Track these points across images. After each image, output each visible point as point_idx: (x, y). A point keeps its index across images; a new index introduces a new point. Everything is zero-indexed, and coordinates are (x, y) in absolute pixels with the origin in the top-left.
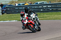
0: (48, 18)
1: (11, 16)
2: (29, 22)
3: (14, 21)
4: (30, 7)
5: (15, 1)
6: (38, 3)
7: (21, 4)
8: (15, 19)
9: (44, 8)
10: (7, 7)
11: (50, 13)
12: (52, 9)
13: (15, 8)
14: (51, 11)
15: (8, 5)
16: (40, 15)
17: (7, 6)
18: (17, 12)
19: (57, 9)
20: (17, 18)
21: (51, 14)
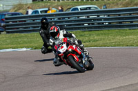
0: (101, 42)
1: (16, 37)
2: (70, 50)
3: (24, 49)
4: (59, 19)
5: (26, 5)
6: (77, 9)
7: (39, 10)
8: (27, 45)
9: (90, 20)
10: (6, 19)
11: (106, 31)
12: (110, 23)
13: (25, 21)
14: (106, 27)
15: (10, 12)
16: (81, 35)
17: (7, 16)
18: (31, 29)
19: (120, 23)
20: (30, 42)
21: (108, 34)
